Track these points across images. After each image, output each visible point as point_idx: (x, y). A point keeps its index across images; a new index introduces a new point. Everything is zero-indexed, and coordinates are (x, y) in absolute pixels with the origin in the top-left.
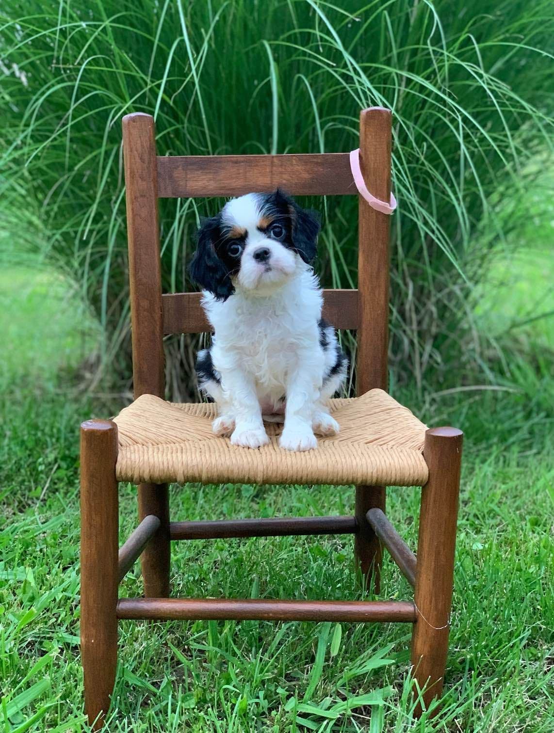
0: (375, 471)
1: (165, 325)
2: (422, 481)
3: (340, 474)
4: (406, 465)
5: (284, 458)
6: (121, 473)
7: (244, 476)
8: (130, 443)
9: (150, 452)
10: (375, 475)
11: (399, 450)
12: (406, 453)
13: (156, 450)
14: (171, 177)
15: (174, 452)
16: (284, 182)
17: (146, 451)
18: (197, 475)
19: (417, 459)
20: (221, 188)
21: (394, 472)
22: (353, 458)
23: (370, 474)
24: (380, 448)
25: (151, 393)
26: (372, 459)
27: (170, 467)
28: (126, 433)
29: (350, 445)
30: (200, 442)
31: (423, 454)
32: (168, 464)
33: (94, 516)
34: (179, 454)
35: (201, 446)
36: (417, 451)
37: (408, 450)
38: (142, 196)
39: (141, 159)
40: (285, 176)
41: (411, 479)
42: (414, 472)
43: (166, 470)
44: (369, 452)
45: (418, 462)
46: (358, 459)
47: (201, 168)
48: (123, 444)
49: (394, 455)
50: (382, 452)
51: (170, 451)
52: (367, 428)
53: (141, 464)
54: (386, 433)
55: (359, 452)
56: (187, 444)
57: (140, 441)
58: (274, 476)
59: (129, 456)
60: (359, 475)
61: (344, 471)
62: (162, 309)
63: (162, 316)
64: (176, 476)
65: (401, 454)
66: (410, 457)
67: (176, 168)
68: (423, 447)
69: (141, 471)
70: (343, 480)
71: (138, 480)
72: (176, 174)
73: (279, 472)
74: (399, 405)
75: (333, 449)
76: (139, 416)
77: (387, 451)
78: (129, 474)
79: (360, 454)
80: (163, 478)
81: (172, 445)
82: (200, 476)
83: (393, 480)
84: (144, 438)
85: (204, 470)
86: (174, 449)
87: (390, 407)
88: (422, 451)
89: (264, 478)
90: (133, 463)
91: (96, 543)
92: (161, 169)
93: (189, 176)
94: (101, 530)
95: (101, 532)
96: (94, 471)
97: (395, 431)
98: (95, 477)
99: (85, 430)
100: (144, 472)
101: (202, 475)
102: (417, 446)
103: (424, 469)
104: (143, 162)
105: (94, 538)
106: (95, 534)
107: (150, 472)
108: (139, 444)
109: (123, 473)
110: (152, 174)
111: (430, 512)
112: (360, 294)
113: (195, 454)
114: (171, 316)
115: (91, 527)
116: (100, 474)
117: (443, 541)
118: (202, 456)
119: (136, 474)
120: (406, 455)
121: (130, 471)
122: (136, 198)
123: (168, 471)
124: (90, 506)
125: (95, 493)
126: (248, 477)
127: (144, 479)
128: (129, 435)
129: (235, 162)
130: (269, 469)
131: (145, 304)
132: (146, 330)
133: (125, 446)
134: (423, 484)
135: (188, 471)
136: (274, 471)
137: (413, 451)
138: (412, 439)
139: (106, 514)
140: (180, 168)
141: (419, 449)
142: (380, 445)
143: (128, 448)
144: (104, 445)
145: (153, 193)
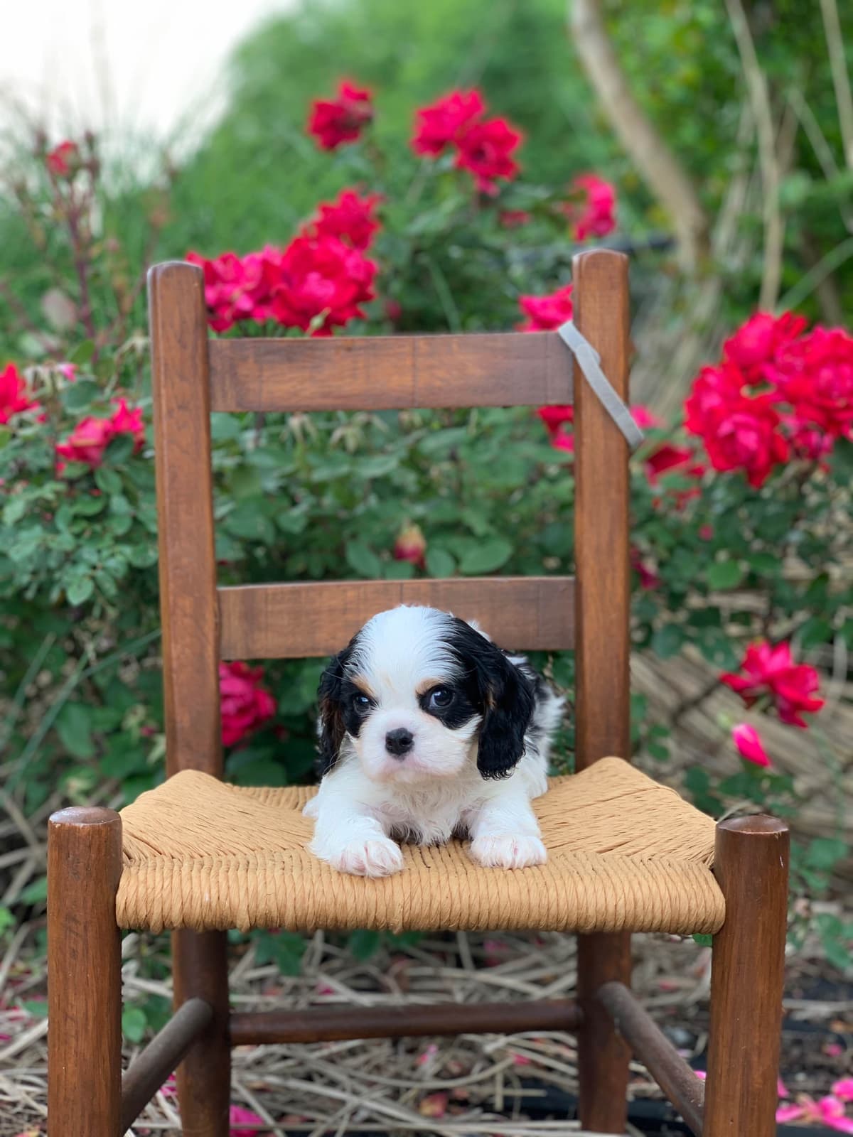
0: (621, 903)
1: (224, 642)
2: (713, 923)
3: (553, 910)
4: (683, 893)
5: (443, 878)
6: (125, 909)
7: (368, 915)
8: (148, 855)
9: (186, 872)
10: (622, 912)
11: (666, 863)
12: (678, 870)
13: (196, 866)
14: (234, 375)
15: (232, 869)
16: (438, 383)
17: (176, 868)
18: (275, 914)
19: (701, 880)
20: (325, 395)
21: (658, 905)
22: (578, 879)
23: (611, 909)
24: (628, 859)
25: (198, 768)
26: (615, 880)
27: (223, 898)
28: (139, 834)
29: (570, 855)
30: (283, 852)
31: (712, 870)
32: (219, 891)
33: (71, 998)
34: (241, 872)
35: (286, 859)
36: (701, 864)
37: (683, 864)
38: (180, 407)
39: (180, 341)
40: (439, 373)
41: (693, 919)
42: (697, 906)
43: (214, 904)
44: (609, 868)
45: (704, 884)
46: (587, 879)
47: (290, 360)
48: (134, 855)
49: (656, 872)
50: (632, 867)
51: (224, 867)
52: (598, 824)
53: (165, 894)
54: (637, 833)
55: (589, 867)
56: (258, 855)
57: (167, 850)
58: (426, 912)
59: (141, 877)
61: (561, 903)
62: (219, 614)
63: (219, 626)
64: (234, 916)
65: (670, 870)
66: (688, 876)
67: (245, 359)
68: (712, 858)
69: (167, 906)
70: (558, 921)
71: (159, 924)
72: (243, 371)
73: (435, 906)
74: (656, 784)
76: (169, 805)
77: (642, 866)
78: (143, 913)
79: (591, 871)
80: (208, 920)
81: (231, 857)
82: (281, 916)
83: (656, 922)
84: (176, 846)
85: (290, 905)
86: (232, 864)
87: (641, 788)
88: (710, 864)
89: (406, 919)
90: (150, 890)
91: (76, 1052)
92: (216, 362)
93: (266, 374)
94: (87, 1025)
95: (87, 1031)
96: (74, 907)
97: (654, 830)
98: (74, 920)
99: (57, 826)
100: (171, 908)
101: (285, 912)
102: (701, 855)
103: (717, 899)
104: (184, 347)
105: (73, 1042)
106: (73, 1033)
107: (183, 909)
108: (164, 857)
109: (131, 910)
110: (200, 370)
111: (731, 986)
112: (578, 585)
113: (273, 872)
114: (234, 626)
115: (66, 1020)
116: (85, 913)
117: (756, 1042)
118: (286, 876)
119: (155, 912)
120: (679, 873)
121: (144, 907)
122: (170, 412)
123: (218, 907)
124: (66, 978)
125: (74, 952)
126: (375, 917)
127: (171, 922)
128: (145, 839)
129: (349, 349)
130: (415, 901)
131: (187, 603)
132: (187, 651)
133: (137, 858)
134: (715, 930)
135: (257, 907)
136: (424, 905)
137: (694, 866)
138: (687, 843)
139: (95, 994)
140: (251, 360)
141: (704, 861)
142: (628, 856)
143: (142, 863)
144: (93, 856)
145: (201, 403)
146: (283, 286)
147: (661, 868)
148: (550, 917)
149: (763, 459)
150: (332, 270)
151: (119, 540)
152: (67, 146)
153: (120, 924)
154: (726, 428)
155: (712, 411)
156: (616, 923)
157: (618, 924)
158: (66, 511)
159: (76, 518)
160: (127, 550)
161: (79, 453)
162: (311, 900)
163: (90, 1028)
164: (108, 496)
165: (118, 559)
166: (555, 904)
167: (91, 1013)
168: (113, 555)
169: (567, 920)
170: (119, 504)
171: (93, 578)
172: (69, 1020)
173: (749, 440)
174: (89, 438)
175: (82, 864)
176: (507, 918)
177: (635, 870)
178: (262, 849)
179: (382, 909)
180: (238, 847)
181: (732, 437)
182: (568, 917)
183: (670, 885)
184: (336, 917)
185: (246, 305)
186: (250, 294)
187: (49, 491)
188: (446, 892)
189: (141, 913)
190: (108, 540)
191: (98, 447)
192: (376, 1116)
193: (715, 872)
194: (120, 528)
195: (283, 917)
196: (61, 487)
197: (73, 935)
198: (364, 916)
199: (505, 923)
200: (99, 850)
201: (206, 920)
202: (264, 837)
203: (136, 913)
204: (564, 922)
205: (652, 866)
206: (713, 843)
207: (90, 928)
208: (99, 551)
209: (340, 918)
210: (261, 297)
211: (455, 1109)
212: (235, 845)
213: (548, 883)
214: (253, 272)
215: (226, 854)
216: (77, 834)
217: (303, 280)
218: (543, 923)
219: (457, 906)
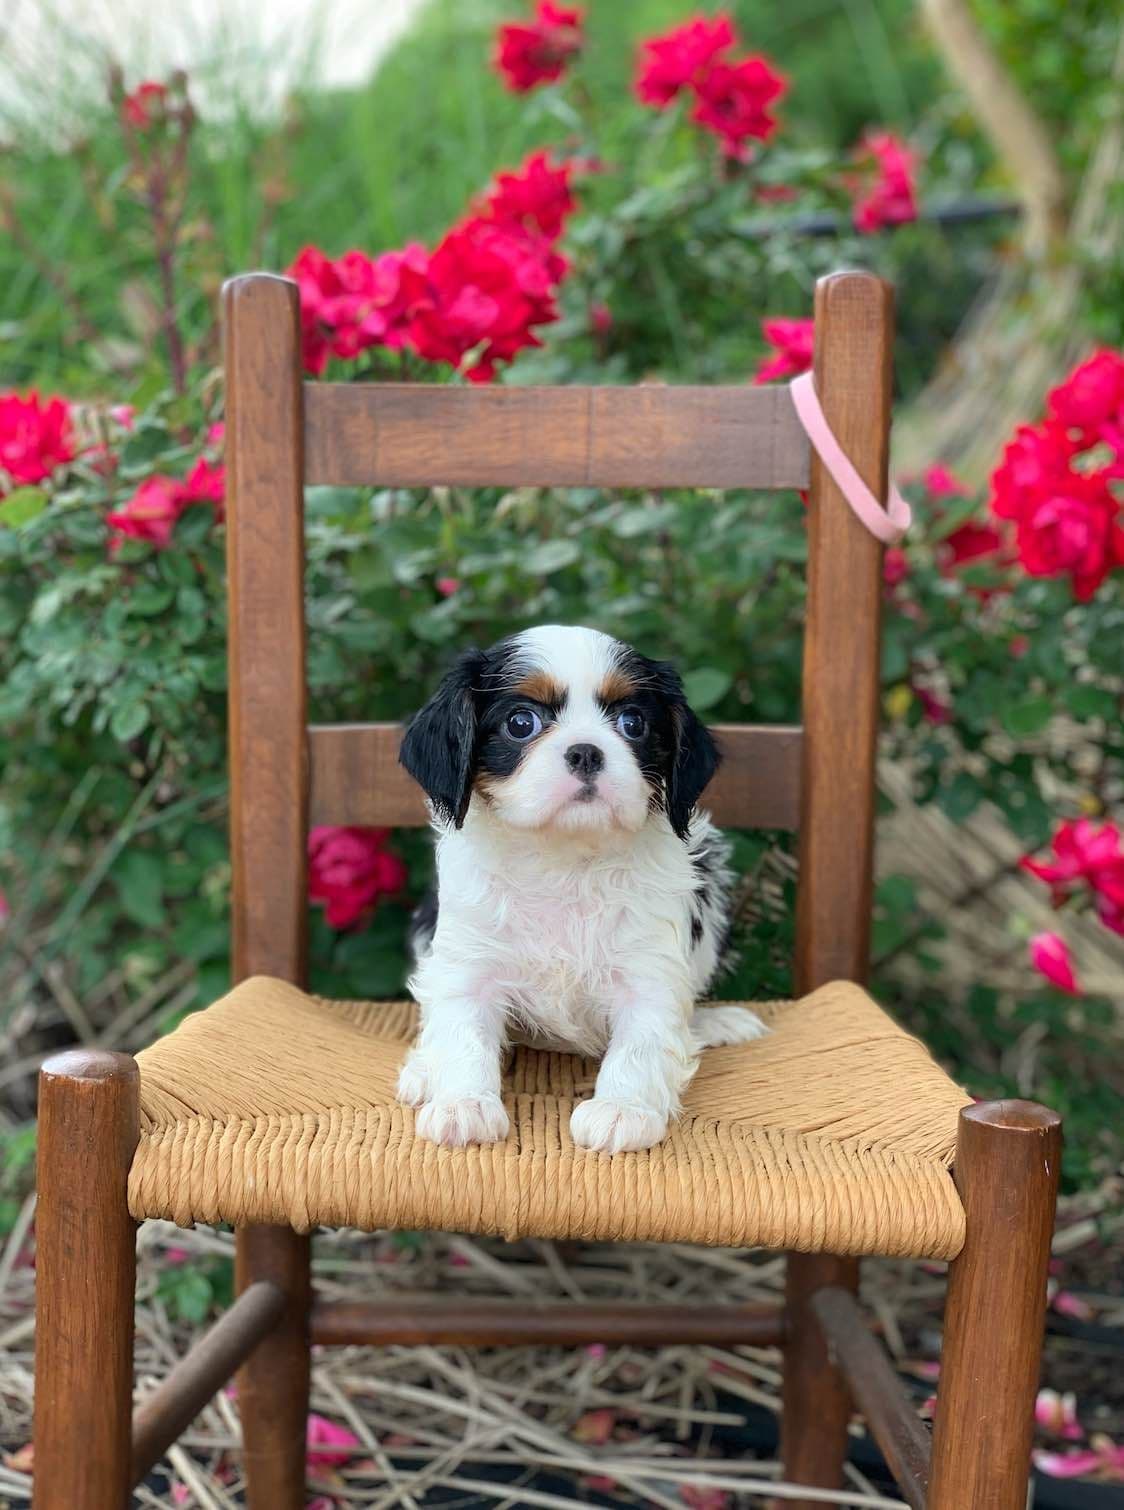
0: (820, 1214)
1: (316, 803)
2: (947, 1247)
3: (725, 1220)
4: (906, 1203)
5: (577, 1169)
6: (140, 1193)
7: (470, 1215)
8: (178, 1116)
9: (225, 1141)
10: (820, 1226)
11: (888, 1160)
12: (905, 1169)
13: (242, 1135)
14: (339, 435)
15: (291, 1139)
16: (622, 454)
17: (213, 1138)
18: (343, 1208)
19: (935, 1186)
21: (871, 1219)
22: (761, 1176)
24: (837, 1148)
25: (274, 973)
26: (814, 1182)
27: (272, 1185)
28: (169, 1084)
30: (371, 1112)
31: (951, 1172)
32: (267, 1174)
33: (65, 1309)
34: (303, 1145)
35: (369, 1125)
36: (938, 1163)
37: (911, 1160)
38: (265, 478)
39: (263, 387)
40: (626, 440)
41: (918, 1244)
42: (926, 1226)
43: (260, 1193)
44: (807, 1161)
45: (938, 1195)
46: (775, 1177)
47: (417, 415)
48: (158, 1115)
49: (873, 1173)
50: (841, 1161)
51: (280, 1138)
52: (808, 1087)
53: (194, 1177)
54: (857, 1105)
55: (782, 1159)
56: (334, 1116)
57: (206, 1107)
58: (549, 1215)
59: (164, 1150)
60: (778, 1224)
62: (309, 765)
63: (307, 782)
64: (287, 1210)
65: (892, 1169)
66: (915, 1181)
67: (354, 413)
68: (952, 1154)
69: (196, 1192)
70: (733, 1235)
71: (186, 1217)
72: (351, 428)
74: (897, 1029)
75: (713, 1145)
76: (221, 1036)
77: (853, 1159)
78: (163, 1200)
79: (782, 1165)
80: (252, 1213)
81: (295, 1118)
82: (352, 1211)
83: (867, 1242)
84: (219, 1101)
85: (364, 1197)
86: (295, 1130)
87: (872, 1036)
88: (950, 1162)
89: (522, 1224)
90: (173, 1171)
91: (70, 1383)
92: (314, 416)
93: (384, 434)
94: (84, 1347)
95: (84, 1355)
96: (70, 1188)
97: (881, 1103)
98: (71, 1206)
99: (50, 1078)
100: (202, 1196)
101: (357, 1207)
102: (937, 1149)
103: (955, 1216)
104: (270, 395)
105: (66, 1368)
106: (67, 1357)
107: (217, 1198)
108: (200, 1118)
109: (147, 1196)
110: (290, 428)
111: (969, 1334)
112: (805, 741)
113: (344, 1149)
114: (329, 781)
115: (57, 1339)
116: (85, 1198)
117: (1000, 1411)
118: (362, 1156)
119: (180, 1200)
120: (905, 1174)
121: (165, 1193)
122: (248, 485)
123: (266, 1197)
124: (58, 1283)
125: (69, 1250)
126: (480, 1219)
127: (202, 1214)
128: (176, 1091)
129: (500, 402)
130: (534, 1200)
131: (264, 748)
132: (264, 815)
133: (162, 1122)
134: (951, 1256)
135: (318, 1198)
136: (548, 1206)
137: (926, 1164)
138: (924, 1128)
139: (96, 1306)
140: (363, 415)
141: (942, 1158)
142: (841, 1140)
143: (169, 1128)
144: (97, 1121)
145: (290, 474)
146: (426, 304)
147: (881, 1166)
148: (721, 1229)
149: (1095, 558)
150: (495, 282)
151: (188, 650)
152: (147, 89)
153: (133, 1213)
154: (1045, 516)
155: (1026, 491)
156: (812, 1242)
157: (815, 1242)
158: (117, 608)
159: (131, 619)
160: (198, 663)
161: (140, 527)
162: (393, 1193)
163: (89, 1349)
164: (177, 589)
165: (185, 676)
166: (728, 1213)
167: (90, 1331)
168: (179, 672)
169: (745, 1233)
170: (190, 599)
171: (149, 704)
172: (61, 1340)
173: (1078, 534)
174: (152, 507)
175: (81, 1132)
176: (662, 1228)
177: (844, 1168)
178: (341, 1106)
179: (490, 1208)
180: (309, 1102)
181: (1052, 529)
182: (746, 1229)
183: (890, 1193)
184: (427, 1219)
185: (376, 326)
186: (382, 311)
187: (94, 580)
188: (577, 1190)
189: (161, 1201)
190: (174, 649)
191: (166, 518)
192: (511, 1443)
193: (956, 1174)
194: (187, 633)
195: (355, 1212)
196: (112, 573)
197: (68, 1226)
198: (465, 1217)
199: (659, 1235)
200: (105, 1114)
201: (250, 1213)
202: (347, 1086)
203: (154, 1199)
204: (739, 1238)
205: (866, 1161)
206: (956, 1132)
207: (91, 1219)
208: (160, 666)
209: (432, 1218)
210: (396, 318)
211: (622, 1432)
212: (304, 1099)
213: (721, 1182)
214: (387, 282)
215: (290, 1113)
216: (76, 1091)
217: (456, 295)
218: (711, 1237)
219: (592, 1211)
